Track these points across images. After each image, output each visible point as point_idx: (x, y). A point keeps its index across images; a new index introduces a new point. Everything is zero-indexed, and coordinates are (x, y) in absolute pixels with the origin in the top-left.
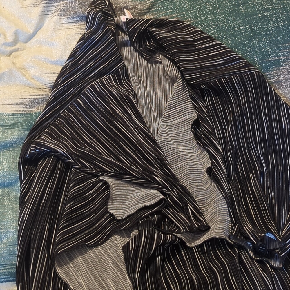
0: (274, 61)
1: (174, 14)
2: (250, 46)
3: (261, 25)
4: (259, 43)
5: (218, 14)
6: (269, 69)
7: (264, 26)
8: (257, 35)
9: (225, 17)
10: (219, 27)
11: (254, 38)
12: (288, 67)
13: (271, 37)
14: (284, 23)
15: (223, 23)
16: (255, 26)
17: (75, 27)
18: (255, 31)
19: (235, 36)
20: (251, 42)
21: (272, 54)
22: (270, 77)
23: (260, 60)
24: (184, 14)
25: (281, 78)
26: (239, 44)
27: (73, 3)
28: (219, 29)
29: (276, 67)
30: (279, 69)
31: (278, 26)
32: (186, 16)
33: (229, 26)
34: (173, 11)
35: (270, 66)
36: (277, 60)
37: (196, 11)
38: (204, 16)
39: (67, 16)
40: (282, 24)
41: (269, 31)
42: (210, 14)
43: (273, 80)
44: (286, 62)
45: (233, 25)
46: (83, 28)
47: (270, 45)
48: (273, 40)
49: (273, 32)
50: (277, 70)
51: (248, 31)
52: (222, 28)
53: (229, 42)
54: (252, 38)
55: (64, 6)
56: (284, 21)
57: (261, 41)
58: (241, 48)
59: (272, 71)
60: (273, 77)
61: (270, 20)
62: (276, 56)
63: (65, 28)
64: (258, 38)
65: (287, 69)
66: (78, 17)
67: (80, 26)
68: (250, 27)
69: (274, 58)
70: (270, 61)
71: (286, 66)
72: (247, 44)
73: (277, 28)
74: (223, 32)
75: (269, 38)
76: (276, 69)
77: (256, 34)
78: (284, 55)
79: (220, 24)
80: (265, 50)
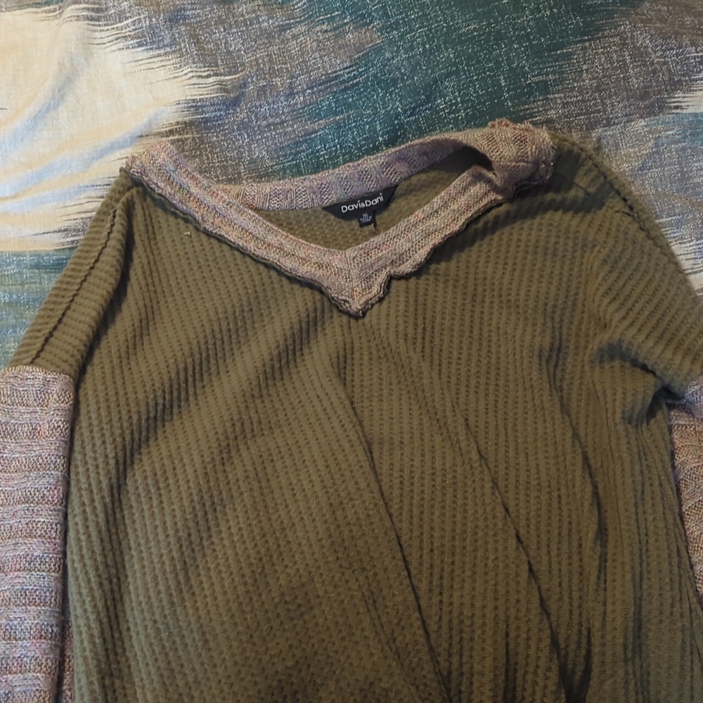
0: (536, 83)
1: (346, 18)
2: (489, 60)
3: (508, 19)
4: (507, 54)
5: (428, 5)
6: (529, 98)
7: (514, 19)
8: (502, 39)
9: (440, 9)
10: (430, 30)
11: (496, 44)
12: (562, 95)
13: (529, 40)
14: (552, 11)
15: (437, 21)
16: (497, 23)
17: (163, 64)
18: (499, 31)
19: (461, 43)
20: (491, 53)
21: (533, 71)
22: (532, 113)
23: (510, 84)
24: (363, 16)
25: (552, 114)
26: (469, 58)
27: (154, 20)
28: (431, 33)
29: (540, 94)
30: (547, 99)
31: (540, 18)
32: (369, 17)
33: (449, 27)
34: (343, 12)
35: (530, 93)
36: (543, 81)
37: (385, 6)
38: (401, 13)
39: (146, 45)
40: (548, 13)
41: (524, 29)
42: (412, 9)
43: (538, 118)
44: (558, 85)
45: (457, 23)
46: (178, 65)
47: (528, 56)
48: (532, 47)
49: (532, 29)
50: (542, 100)
51: (484, 33)
52: (436, 32)
53: (451, 56)
54: (493, 45)
55: (136, 29)
56: (551, 9)
57: (510, 49)
58: (474, 65)
59: (534, 102)
60: (538, 112)
61: (525, 7)
62: (539, 74)
63: (143, 67)
64: (505, 44)
65: (561, 98)
66: (167, 46)
67: (171, 62)
68: (489, 25)
69: (536, 79)
70: (530, 84)
71: (559, 92)
72: (485, 56)
73: (538, 23)
74: (438, 38)
75: (524, 42)
76: (541, 98)
77: (499, 37)
78: (554, 73)
79: (432, 24)
80: (518, 65)
